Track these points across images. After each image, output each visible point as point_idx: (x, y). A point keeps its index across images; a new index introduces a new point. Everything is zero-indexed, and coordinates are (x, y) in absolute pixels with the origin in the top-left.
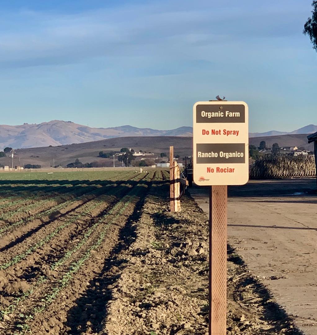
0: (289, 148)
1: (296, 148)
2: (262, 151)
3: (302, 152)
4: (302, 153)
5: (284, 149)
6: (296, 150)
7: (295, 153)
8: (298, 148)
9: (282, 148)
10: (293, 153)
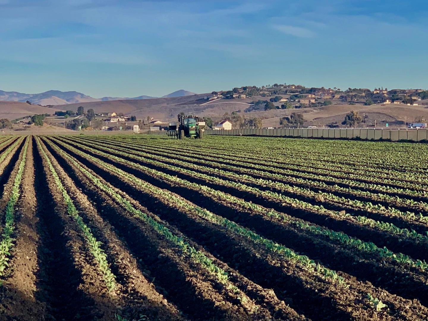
0: (107, 114)
1: (114, 114)
2: (80, 117)
3: (119, 118)
4: (119, 120)
5: (101, 114)
6: (114, 116)
7: (112, 119)
8: (116, 114)
9: (100, 114)
10: (109, 119)
